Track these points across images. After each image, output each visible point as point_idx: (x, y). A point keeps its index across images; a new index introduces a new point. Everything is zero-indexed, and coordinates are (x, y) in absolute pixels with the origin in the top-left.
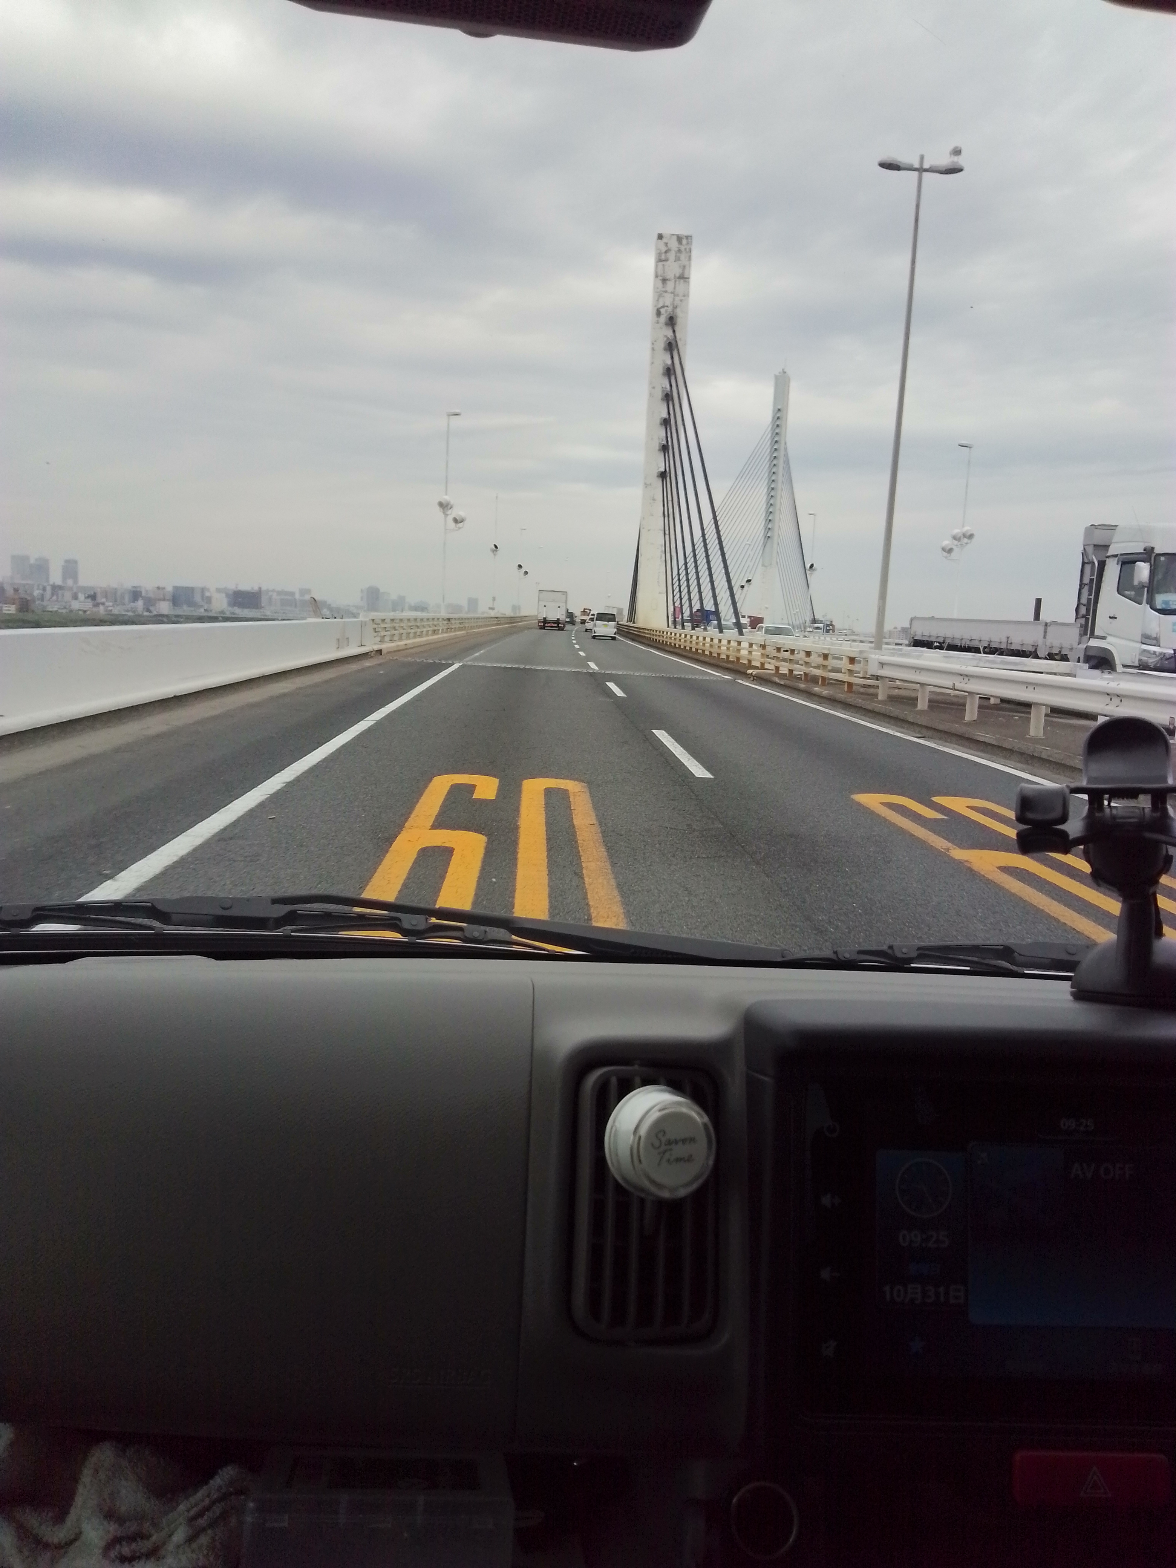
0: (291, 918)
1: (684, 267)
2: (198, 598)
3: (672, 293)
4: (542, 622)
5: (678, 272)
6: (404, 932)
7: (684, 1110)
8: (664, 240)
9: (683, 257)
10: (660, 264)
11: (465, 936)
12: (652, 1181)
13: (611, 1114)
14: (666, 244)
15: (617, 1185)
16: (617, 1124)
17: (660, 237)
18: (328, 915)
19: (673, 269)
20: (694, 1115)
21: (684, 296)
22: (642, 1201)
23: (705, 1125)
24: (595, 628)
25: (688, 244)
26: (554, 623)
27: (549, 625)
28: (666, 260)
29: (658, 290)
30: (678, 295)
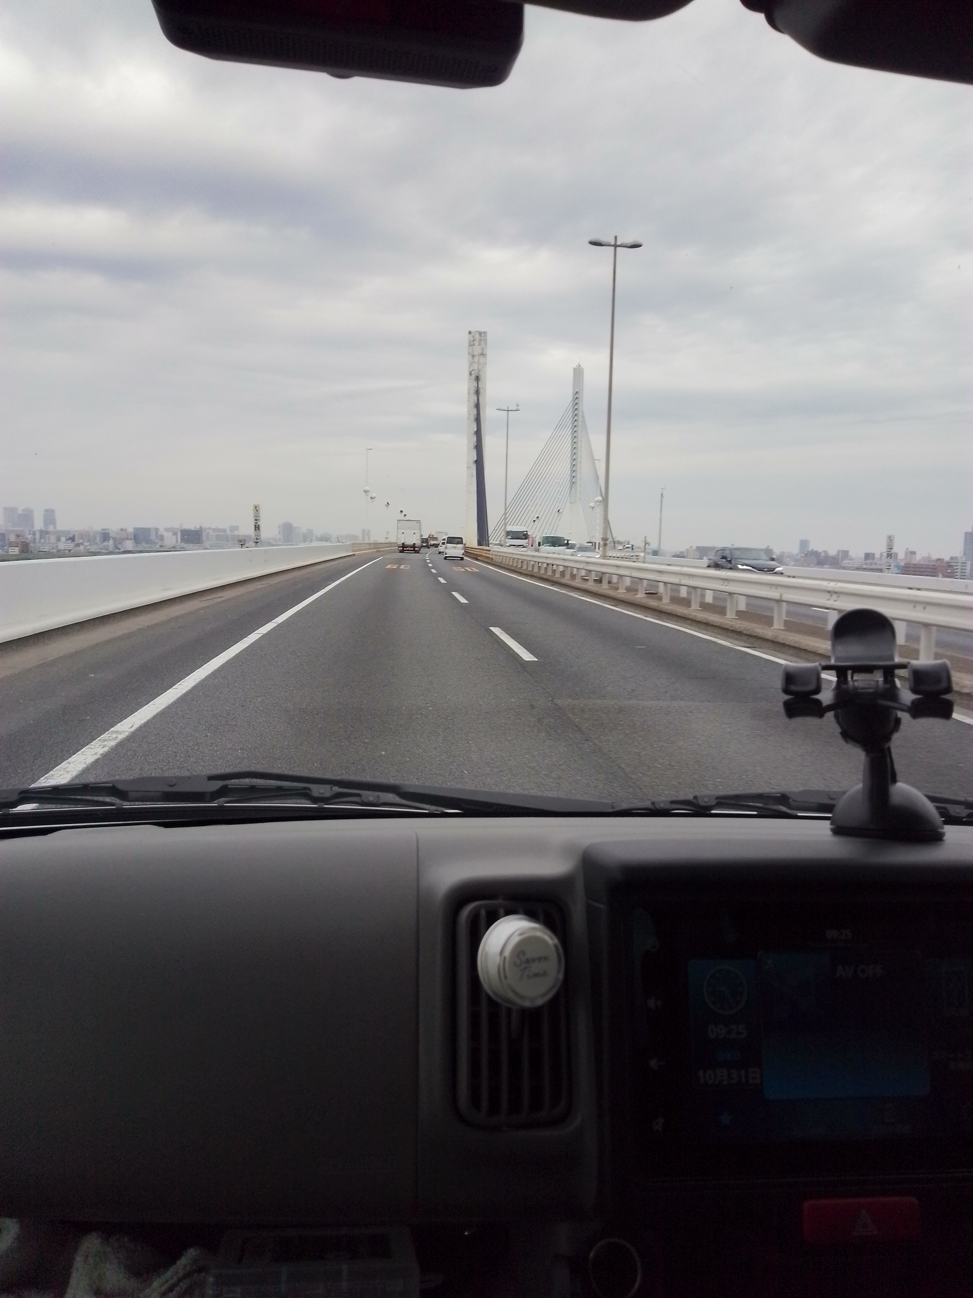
0: (223, 792)
1: (483, 349)
2: (153, 537)
3: (477, 363)
4: (402, 547)
5: (480, 352)
6: (315, 800)
7: (539, 934)
8: (472, 334)
9: (482, 343)
10: (471, 347)
11: (362, 800)
12: (516, 993)
13: (481, 940)
14: (473, 337)
15: (490, 999)
16: (487, 948)
17: (470, 333)
18: (253, 789)
19: (477, 350)
20: (547, 938)
21: (484, 364)
22: (509, 1010)
23: (556, 946)
24: (447, 551)
25: (484, 336)
26: (411, 547)
27: (407, 549)
28: (474, 345)
29: (470, 361)
30: (480, 364)
